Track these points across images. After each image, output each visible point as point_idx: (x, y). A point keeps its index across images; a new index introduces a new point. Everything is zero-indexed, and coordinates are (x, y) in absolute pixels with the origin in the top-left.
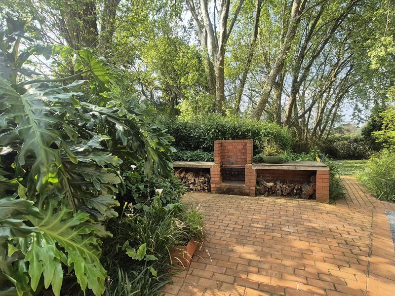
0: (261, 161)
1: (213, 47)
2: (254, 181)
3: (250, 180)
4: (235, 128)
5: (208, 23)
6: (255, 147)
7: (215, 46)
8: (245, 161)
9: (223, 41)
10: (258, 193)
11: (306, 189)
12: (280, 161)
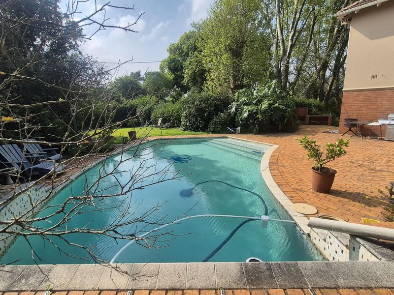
0: (311, 114)
1: (283, 53)
2: (308, 120)
3: (307, 120)
4: (301, 103)
5: (281, 38)
6: (309, 110)
7: (285, 51)
8: (306, 114)
9: (290, 50)
10: (309, 124)
11: (325, 122)
12: (318, 114)
